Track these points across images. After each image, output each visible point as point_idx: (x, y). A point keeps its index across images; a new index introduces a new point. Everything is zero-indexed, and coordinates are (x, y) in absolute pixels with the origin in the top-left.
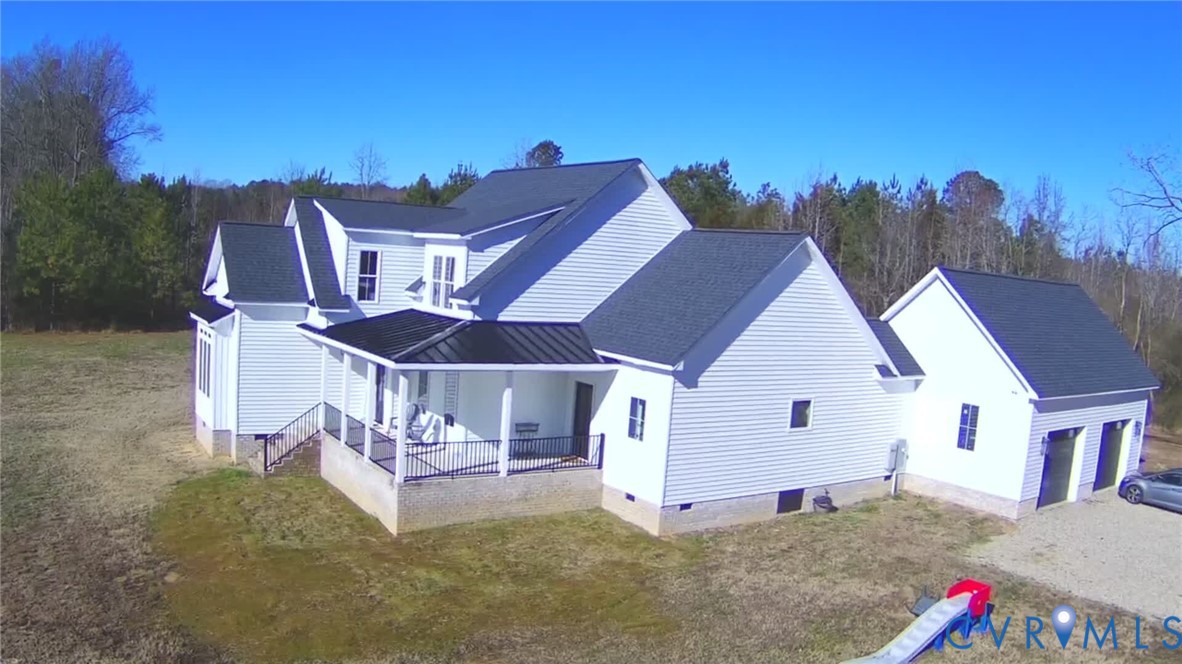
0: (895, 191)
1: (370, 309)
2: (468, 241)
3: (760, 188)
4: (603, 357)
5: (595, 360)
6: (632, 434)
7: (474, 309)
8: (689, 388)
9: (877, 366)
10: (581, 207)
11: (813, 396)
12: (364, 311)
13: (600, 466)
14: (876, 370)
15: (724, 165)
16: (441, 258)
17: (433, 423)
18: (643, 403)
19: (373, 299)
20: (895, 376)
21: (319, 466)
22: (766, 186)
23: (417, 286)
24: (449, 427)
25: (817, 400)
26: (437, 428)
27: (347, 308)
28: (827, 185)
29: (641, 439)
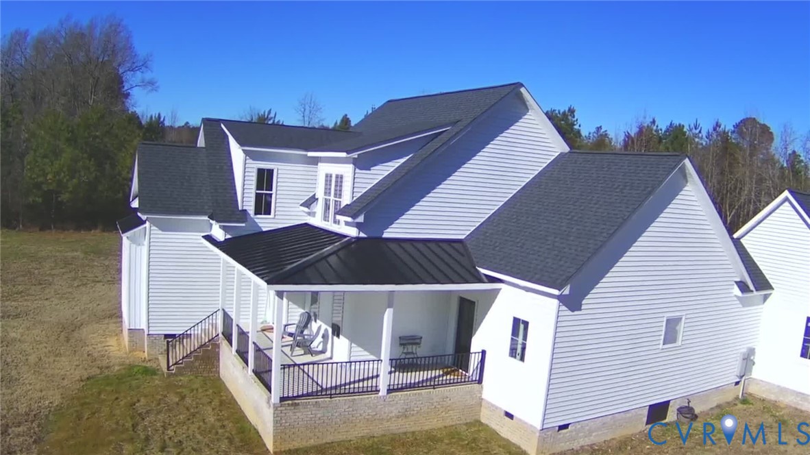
0: (697, 131)
1: (266, 223)
2: (354, 158)
3: (594, 130)
4: (486, 275)
5: (478, 279)
6: (513, 353)
7: (359, 226)
8: (573, 311)
9: (736, 282)
10: (466, 127)
11: (684, 313)
12: (260, 225)
13: (480, 381)
14: (736, 287)
15: (572, 111)
16: (331, 176)
17: (322, 332)
18: (526, 324)
19: (270, 214)
20: (752, 291)
21: (218, 366)
22: (599, 128)
23: (310, 202)
24: (335, 338)
25: (688, 316)
26: (325, 336)
27: (242, 222)
28: (648, 126)
29: (522, 359)
